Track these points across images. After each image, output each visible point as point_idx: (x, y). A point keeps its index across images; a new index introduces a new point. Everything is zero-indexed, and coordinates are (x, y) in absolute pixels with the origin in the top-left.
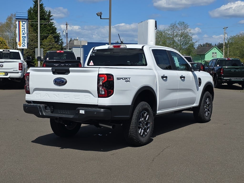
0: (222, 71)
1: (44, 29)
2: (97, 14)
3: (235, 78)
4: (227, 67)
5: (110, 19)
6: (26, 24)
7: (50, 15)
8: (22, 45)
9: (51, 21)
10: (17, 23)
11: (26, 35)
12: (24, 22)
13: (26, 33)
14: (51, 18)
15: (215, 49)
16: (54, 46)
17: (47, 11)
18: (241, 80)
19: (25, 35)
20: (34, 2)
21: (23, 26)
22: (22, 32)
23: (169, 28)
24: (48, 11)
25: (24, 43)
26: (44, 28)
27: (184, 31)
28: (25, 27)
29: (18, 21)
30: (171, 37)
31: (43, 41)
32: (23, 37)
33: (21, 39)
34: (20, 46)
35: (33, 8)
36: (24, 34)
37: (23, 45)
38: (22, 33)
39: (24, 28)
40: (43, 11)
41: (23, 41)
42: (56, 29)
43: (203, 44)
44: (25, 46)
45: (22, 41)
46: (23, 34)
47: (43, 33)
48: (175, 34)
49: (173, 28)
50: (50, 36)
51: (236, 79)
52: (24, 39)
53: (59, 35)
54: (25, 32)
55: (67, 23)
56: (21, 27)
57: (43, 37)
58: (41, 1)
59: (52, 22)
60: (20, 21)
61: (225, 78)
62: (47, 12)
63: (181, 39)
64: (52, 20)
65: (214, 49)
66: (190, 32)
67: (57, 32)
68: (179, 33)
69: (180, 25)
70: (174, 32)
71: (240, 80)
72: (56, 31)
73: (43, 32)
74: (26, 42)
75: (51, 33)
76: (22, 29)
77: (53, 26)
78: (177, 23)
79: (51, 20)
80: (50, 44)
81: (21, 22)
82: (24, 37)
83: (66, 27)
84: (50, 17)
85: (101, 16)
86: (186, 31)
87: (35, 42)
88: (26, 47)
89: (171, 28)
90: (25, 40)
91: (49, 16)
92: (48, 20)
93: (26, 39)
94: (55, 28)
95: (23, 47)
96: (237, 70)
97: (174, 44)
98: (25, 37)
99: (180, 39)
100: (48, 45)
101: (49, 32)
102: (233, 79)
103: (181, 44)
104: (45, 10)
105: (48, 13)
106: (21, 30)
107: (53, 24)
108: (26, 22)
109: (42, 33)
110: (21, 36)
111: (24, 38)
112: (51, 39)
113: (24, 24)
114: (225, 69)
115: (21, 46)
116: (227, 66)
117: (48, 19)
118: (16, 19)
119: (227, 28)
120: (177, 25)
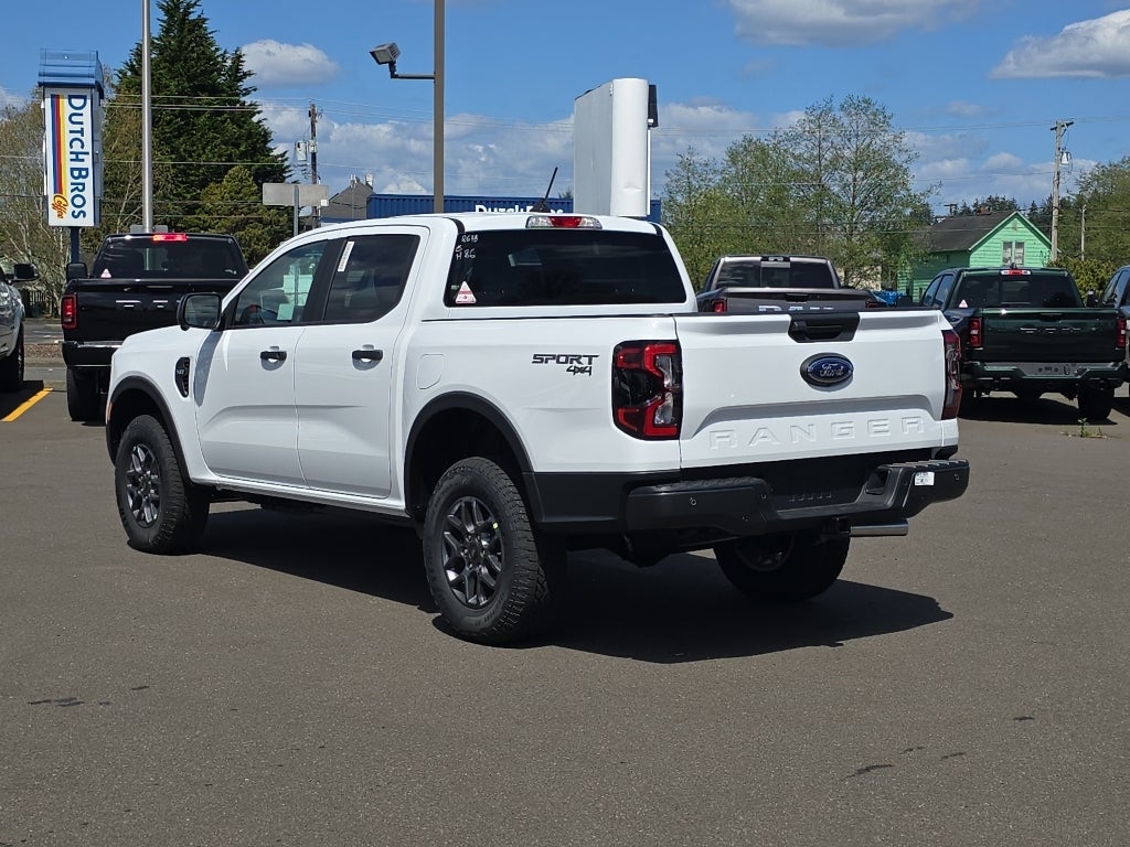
0: (974, 332)
1: (211, 135)
2: (373, 53)
3: (1043, 365)
4: (1004, 312)
5: (437, 78)
6: (87, 111)
7: (238, 70)
8: (70, 208)
9: (242, 99)
10: (47, 104)
11: (88, 163)
12: (78, 102)
13: (88, 153)
14: (245, 83)
15: (1015, 224)
16: (254, 215)
17: (226, 52)
18: (1071, 376)
19: (83, 160)
20: (162, 7)
21: (74, 119)
22: (68, 149)
23: (799, 129)
24: (231, 51)
25: (78, 201)
26: (209, 130)
27: (868, 140)
28: (82, 123)
29: (53, 96)
30: (810, 168)
31: (204, 191)
32: (76, 173)
33: (67, 180)
34: (60, 216)
35: (160, 39)
36: (81, 157)
37: (77, 210)
38: (71, 153)
39: (78, 128)
40: (203, 53)
41: (76, 192)
42: (265, 136)
43: (975, 205)
44: (84, 216)
45: (72, 191)
46: (74, 156)
47: (204, 153)
48: (828, 156)
49: (819, 126)
50: (238, 168)
51: (1047, 369)
52: (81, 180)
53: (283, 161)
54: (82, 147)
55: (314, 106)
56: (66, 126)
57: (203, 174)
58: (195, 4)
59: (251, 105)
60: (58, 97)
61: (990, 367)
62: (223, 56)
63: (855, 180)
64: (247, 92)
65: (1010, 225)
66: (897, 145)
67: (271, 150)
68: (847, 153)
69: (849, 114)
70: (824, 144)
71: (1063, 376)
72: (269, 145)
73: (204, 149)
74: (88, 194)
75: (243, 156)
76: (71, 132)
77: (255, 119)
78: (836, 104)
79: (244, 95)
80: (236, 208)
81: (64, 102)
82: (79, 173)
83: (310, 123)
84: (240, 80)
85: (392, 65)
86: (878, 141)
87: (165, 197)
88: (88, 221)
89: (807, 129)
90: (83, 184)
91: (237, 74)
92: (229, 95)
93: (89, 182)
94: (264, 130)
95: (76, 217)
96: (1051, 328)
97: (822, 203)
98: (84, 173)
99: (850, 177)
100: (227, 212)
101: (231, 150)
102: (1031, 371)
103: (857, 203)
104: (217, 50)
105: (229, 63)
106: (66, 137)
107: (254, 114)
108: (89, 102)
109: (200, 155)
110: (67, 165)
111: (80, 176)
112: (241, 180)
113: (78, 110)
114: (991, 321)
115: (64, 215)
116: (1006, 307)
117: (229, 87)
118: (40, 84)
119: (1068, 125)
120: (838, 114)
